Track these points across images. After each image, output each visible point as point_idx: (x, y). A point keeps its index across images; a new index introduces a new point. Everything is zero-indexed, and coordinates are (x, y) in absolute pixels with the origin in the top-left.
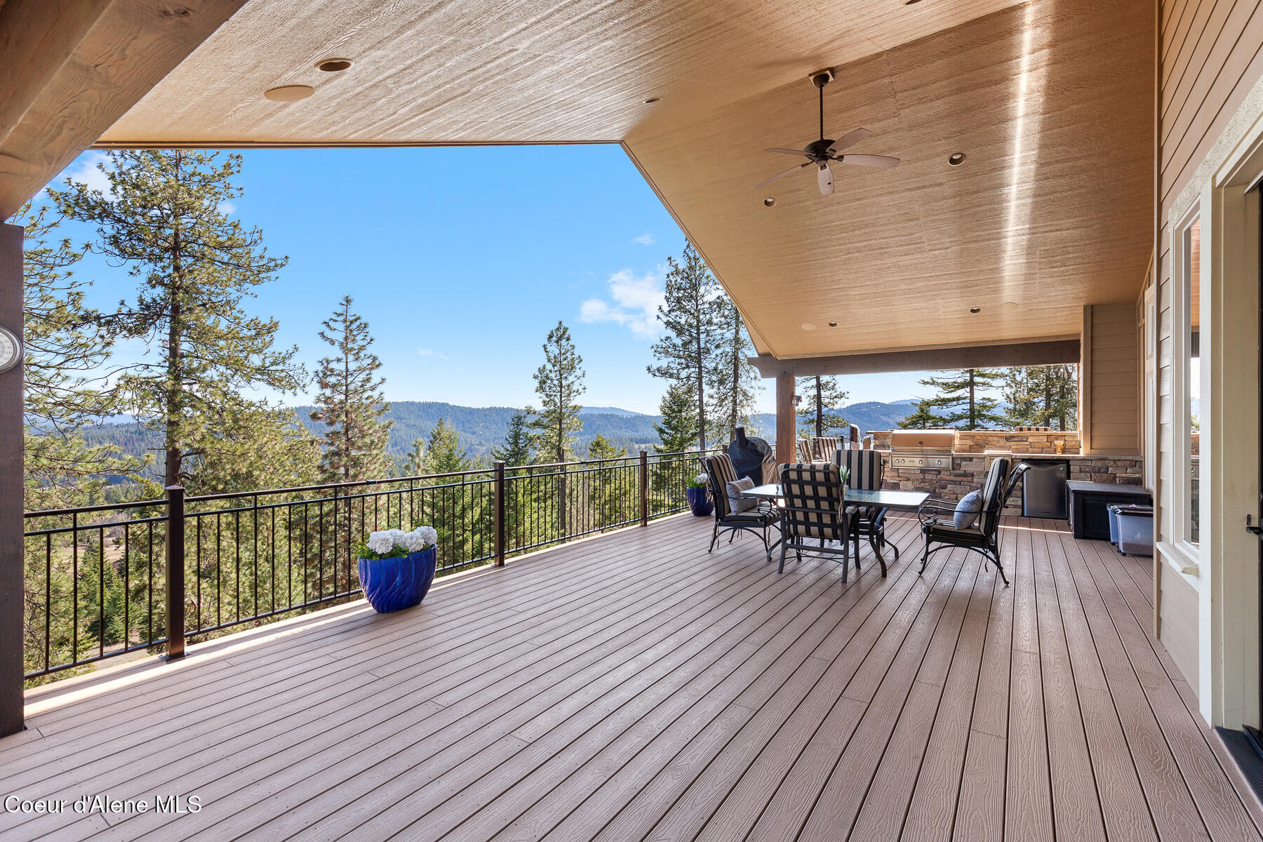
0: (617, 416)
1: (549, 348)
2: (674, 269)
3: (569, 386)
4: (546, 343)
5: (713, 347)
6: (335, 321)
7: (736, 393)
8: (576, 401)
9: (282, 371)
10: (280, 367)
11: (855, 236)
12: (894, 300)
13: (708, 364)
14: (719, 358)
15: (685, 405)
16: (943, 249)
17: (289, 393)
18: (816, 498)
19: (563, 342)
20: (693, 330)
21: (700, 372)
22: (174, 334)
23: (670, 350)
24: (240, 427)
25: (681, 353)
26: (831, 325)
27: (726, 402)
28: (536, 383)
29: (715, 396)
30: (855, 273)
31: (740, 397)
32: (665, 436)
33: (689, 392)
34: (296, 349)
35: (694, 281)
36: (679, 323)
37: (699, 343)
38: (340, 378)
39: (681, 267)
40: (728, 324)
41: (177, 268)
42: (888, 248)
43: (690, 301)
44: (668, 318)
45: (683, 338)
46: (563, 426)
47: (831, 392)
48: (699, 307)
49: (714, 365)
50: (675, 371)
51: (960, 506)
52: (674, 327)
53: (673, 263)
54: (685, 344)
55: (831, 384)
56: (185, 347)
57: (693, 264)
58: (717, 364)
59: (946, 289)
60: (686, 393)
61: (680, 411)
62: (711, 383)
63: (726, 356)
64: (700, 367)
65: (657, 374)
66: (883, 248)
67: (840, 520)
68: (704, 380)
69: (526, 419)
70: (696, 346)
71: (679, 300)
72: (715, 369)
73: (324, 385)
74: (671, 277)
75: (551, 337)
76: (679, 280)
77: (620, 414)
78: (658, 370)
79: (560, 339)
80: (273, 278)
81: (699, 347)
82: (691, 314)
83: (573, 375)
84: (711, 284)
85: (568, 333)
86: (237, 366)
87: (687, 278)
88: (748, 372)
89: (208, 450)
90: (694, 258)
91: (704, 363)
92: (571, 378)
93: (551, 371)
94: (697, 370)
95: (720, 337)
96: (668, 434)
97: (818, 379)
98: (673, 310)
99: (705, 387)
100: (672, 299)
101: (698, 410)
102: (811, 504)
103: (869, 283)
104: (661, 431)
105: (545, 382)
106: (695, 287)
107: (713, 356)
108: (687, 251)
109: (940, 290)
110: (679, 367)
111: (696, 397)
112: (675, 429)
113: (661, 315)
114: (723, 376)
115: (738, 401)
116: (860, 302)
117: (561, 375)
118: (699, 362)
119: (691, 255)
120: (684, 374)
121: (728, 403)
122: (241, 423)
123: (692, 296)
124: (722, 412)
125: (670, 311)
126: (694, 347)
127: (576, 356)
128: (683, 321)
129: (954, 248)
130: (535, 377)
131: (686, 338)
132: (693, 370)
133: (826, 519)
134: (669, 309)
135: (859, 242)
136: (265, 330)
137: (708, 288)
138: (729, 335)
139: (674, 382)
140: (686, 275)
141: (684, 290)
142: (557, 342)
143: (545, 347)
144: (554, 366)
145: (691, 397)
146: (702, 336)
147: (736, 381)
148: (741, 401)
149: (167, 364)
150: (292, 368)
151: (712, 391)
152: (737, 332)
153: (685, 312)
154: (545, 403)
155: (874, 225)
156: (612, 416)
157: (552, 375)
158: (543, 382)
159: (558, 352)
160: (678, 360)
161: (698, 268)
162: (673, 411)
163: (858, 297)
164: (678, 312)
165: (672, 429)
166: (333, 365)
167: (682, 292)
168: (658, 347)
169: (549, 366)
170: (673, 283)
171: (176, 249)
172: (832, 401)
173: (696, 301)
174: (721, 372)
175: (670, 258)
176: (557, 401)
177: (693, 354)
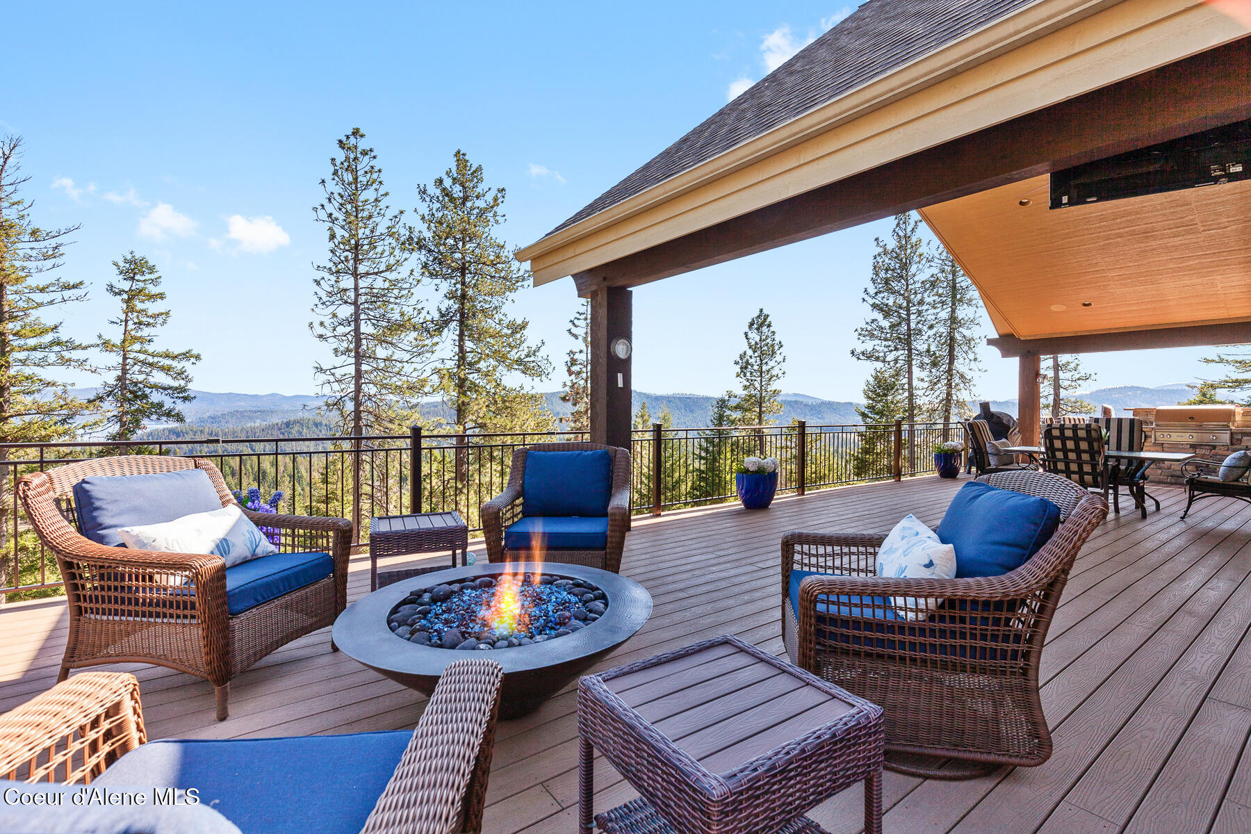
0: (802, 403)
1: (750, 335)
2: (881, 250)
3: (768, 371)
4: (747, 330)
5: (925, 328)
6: (579, 319)
7: (951, 375)
8: (775, 386)
9: (533, 362)
10: (532, 359)
11: (1117, 223)
12: (1161, 279)
13: (920, 345)
14: (931, 340)
15: (893, 388)
16: (1221, 228)
17: (537, 379)
18: (1078, 451)
19: (765, 329)
20: (902, 311)
21: (910, 355)
22: (461, 335)
23: (875, 333)
24: (507, 408)
25: (888, 335)
26: (1085, 305)
27: (939, 385)
28: (737, 369)
29: (926, 379)
30: (1115, 256)
31: (956, 380)
32: (869, 420)
33: (897, 375)
34: (543, 343)
35: (904, 260)
36: (887, 305)
37: (909, 325)
38: (581, 367)
39: (889, 248)
40: (943, 303)
41: (463, 284)
42: (1154, 231)
43: (899, 282)
44: (874, 300)
45: (892, 320)
46: (763, 409)
47: (1072, 373)
48: (910, 286)
49: (926, 347)
50: (882, 354)
51: (1227, 461)
52: (881, 310)
53: (881, 244)
54: (892, 326)
55: (1072, 365)
56: (469, 345)
57: (904, 242)
58: (929, 345)
59: (1225, 265)
60: (893, 376)
61: (886, 395)
62: (922, 366)
63: (940, 336)
64: (910, 350)
65: (861, 357)
66: (1148, 232)
67: (1100, 468)
68: (914, 362)
69: (730, 403)
70: (906, 328)
71: (887, 281)
72: (928, 351)
73: (570, 373)
74: (878, 258)
75: (751, 324)
76: (887, 261)
77: (805, 401)
78: (863, 353)
79: (761, 325)
80: (526, 286)
81: (909, 329)
82: (900, 295)
83: (774, 360)
84: (923, 262)
85: (768, 320)
86: (502, 358)
87: (896, 258)
88: (966, 353)
89: (489, 425)
90: (905, 236)
91: (915, 344)
92: (771, 364)
93: (751, 357)
94: (906, 352)
95: (933, 317)
96: (871, 418)
97: (1056, 360)
98: (880, 292)
99: (916, 370)
100: (879, 281)
101: (906, 394)
102: (1072, 456)
103: (1131, 264)
104: (864, 415)
105: (746, 368)
106: (905, 266)
107: (925, 337)
108: (896, 230)
109: (1218, 266)
110: (886, 350)
111: (905, 381)
112: (881, 413)
113: (867, 298)
114: (936, 358)
115: (953, 384)
116: (1119, 282)
117: (761, 360)
118: (909, 343)
119: (901, 234)
120: (890, 357)
121: (942, 387)
122: (507, 404)
123: (902, 277)
124: (934, 396)
125: (876, 294)
126: (904, 328)
127: (777, 342)
128: (891, 302)
129: (1234, 227)
130: (736, 363)
131: (894, 320)
132: (902, 352)
133: (1087, 468)
134: (876, 291)
135: (1119, 229)
136: (518, 328)
137: (921, 266)
138: (944, 314)
139: (879, 365)
140: (895, 255)
141: (893, 270)
142: (758, 329)
143: (746, 334)
144: (754, 352)
145: (897, 380)
146: (912, 317)
147: (951, 363)
148: (957, 385)
149: (457, 357)
150: (540, 359)
151: (924, 374)
152: (953, 311)
153: (892, 293)
154: (746, 388)
155: (1137, 213)
156: (796, 402)
157: (752, 361)
158: (743, 368)
159: (759, 337)
160: (884, 343)
161: (909, 246)
162: (878, 395)
163: (1116, 278)
164: (886, 294)
165: (877, 414)
166: (577, 356)
167: (890, 272)
168: (862, 329)
169: (750, 352)
170: (880, 264)
171: (463, 270)
172: (1073, 384)
173: (907, 280)
174: (934, 354)
175: (877, 239)
176: (757, 385)
177: (902, 336)
